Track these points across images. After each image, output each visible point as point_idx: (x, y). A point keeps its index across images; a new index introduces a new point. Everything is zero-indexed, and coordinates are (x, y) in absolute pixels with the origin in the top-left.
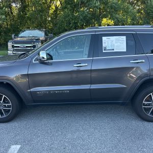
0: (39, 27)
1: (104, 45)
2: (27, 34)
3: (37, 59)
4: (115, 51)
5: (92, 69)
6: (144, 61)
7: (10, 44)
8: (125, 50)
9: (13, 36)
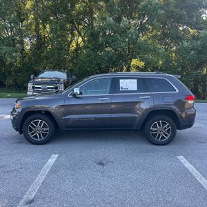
0: (57, 66)
2: (48, 75)
3: (71, 94)
4: (129, 90)
6: (149, 97)
7: (30, 85)
8: (136, 89)
9: (32, 76)
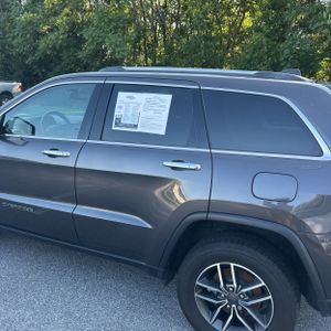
1: (117, 112)
4: (139, 130)
5: (78, 166)
6: (199, 167)
8: (162, 132)
